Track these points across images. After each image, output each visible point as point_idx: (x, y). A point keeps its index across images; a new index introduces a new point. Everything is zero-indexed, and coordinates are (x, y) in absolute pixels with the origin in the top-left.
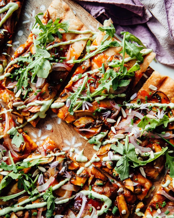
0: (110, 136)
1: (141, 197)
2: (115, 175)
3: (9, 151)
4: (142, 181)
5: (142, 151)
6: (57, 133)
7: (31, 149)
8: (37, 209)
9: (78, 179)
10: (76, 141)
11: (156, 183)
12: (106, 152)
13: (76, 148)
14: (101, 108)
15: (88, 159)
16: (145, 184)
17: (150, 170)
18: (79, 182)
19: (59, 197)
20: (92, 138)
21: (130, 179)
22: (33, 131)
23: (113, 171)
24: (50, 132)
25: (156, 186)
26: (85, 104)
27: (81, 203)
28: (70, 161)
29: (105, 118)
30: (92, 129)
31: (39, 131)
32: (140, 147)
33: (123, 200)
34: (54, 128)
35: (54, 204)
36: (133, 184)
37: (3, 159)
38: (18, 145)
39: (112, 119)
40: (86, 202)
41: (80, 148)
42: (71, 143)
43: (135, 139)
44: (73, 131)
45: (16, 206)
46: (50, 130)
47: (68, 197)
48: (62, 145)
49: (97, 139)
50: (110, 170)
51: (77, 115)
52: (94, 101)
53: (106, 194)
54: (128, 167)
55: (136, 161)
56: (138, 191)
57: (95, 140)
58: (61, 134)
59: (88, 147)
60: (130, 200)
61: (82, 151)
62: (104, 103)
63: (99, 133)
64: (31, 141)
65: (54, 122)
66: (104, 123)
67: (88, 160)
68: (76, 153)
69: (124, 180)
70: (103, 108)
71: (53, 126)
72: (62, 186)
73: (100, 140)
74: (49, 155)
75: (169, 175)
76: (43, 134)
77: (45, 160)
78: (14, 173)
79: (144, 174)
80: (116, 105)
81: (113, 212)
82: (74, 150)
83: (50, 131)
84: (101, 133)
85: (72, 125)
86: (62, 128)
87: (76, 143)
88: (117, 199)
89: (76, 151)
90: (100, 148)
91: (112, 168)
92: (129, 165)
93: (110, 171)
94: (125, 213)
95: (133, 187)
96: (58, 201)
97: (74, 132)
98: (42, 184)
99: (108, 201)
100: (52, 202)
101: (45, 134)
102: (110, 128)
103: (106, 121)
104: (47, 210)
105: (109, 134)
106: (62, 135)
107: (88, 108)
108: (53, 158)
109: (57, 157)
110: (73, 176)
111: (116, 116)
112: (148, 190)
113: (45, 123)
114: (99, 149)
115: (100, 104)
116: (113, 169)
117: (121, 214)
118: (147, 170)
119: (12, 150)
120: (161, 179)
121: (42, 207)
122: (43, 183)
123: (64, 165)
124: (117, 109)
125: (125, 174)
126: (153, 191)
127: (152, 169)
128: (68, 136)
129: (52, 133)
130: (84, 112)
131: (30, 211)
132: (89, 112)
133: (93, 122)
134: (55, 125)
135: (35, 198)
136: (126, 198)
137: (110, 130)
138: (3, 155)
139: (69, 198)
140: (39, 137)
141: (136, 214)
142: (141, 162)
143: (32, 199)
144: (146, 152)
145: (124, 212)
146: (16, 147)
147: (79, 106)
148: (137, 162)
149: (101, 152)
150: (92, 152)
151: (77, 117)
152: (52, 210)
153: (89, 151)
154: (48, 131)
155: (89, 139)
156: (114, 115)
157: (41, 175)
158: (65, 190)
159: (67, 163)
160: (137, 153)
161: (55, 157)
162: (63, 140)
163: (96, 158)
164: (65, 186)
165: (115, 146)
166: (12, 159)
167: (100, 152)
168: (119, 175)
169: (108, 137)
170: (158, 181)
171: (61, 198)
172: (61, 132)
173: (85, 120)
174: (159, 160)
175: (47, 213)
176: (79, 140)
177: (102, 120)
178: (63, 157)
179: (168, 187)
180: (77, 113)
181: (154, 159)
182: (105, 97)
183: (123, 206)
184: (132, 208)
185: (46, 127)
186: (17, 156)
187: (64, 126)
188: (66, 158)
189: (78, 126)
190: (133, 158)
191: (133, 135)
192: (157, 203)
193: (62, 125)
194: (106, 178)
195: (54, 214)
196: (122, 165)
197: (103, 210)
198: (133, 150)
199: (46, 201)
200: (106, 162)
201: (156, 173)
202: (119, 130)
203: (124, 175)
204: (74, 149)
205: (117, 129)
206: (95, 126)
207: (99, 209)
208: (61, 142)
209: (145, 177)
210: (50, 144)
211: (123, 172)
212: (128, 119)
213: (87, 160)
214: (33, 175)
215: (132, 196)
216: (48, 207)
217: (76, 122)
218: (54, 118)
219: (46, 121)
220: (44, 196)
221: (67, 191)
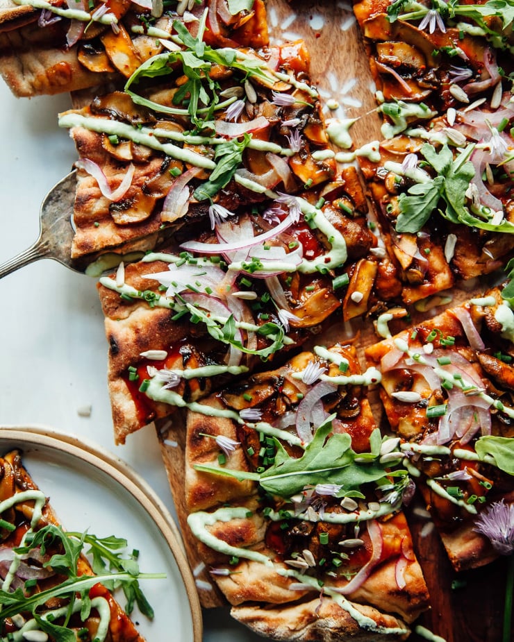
0: (435, 125)
1: (412, 295)
2: (390, 209)
3: (207, 9)
4: (436, 263)
5: (481, 199)
6: (324, 46)
7: (252, 39)
8: (185, 165)
9: (309, 165)
10: (354, 91)
11: (459, 295)
12: (403, 153)
13: (343, 105)
14: (458, 49)
15: (353, 145)
16: (438, 272)
17: (467, 253)
18: (307, 174)
19: (250, 170)
20: (397, 102)
21: (415, 239)
22: (277, 6)
23: (392, 201)
24: (312, 33)
25: (455, 300)
26: (431, 17)
27: (282, 218)
28: (315, 118)
29: (448, 81)
30: (408, 84)
31: (289, 16)
32: (484, 187)
33: (370, 275)
34: (326, 32)
35: (231, 177)
36: (415, 253)
37: (182, 16)
38: (235, 9)
39: (464, 91)
40: (295, 222)
41: (351, 112)
42: (340, 87)
43: (485, 164)
44: (362, 66)
45: (146, 130)
46: (316, 31)
47: (267, 185)
48: (318, 80)
49: (404, 112)
50: (387, 191)
51: (399, 30)
52: (455, 27)
53: (346, 233)
54: (429, 211)
55: (456, 206)
56: (414, 275)
57: (399, 111)
58: (332, 54)
59: (368, 120)
60: (384, 284)
61: (353, 120)
62: (472, 44)
63: (417, 102)
64: (263, 23)
65: (334, 19)
66: (441, 88)
67: (351, 149)
68: (336, 117)
69: (400, 233)
70: (463, 53)
71: (327, 25)
72: (272, 152)
73: (408, 118)
74: (282, 75)
75: (501, 291)
76: (293, 28)
77: (268, 79)
78: (195, 55)
79: (449, 254)
80: (495, 66)
81: (335, 282)
82: (336, 105)
83: (314, 32)
84: (422, 104)
85: (370, 48)
86: (344, 42)
87: (350, 94)
88: (360, 264)
89: (340, 112)
90: (396, 136)
91: (395, 192)
92: (434, 207)
93: (385, 196)
94: (358, 301)
95: (411, 259)
96: (242, 176)
97: (362, 70)
98: (232, 121)
99: (341, 251)
100: (230, 169)
101: (297, 29)
102: (444, 110)
103: (448, 87)
104: (207, 180)
105: (435, 119)
106: (333, 59)
107: (432, 30)
108: (288, 87)
109: (297, 90)
110: (302, 152)
111: (478, 92)
112: (435, 290)
113: (315, 9)
114: (392, 136)
115: (461, 41)
116: (396, 195)
117: (347, 298)
118: (462, 248)
119: (213, 11)
120: (474, 293)
121: (200, 167)
122: (236, 120)
123: (299, 116)
124: (490, 77)
125: (414, 220)
126: (440, 306)
127: (474, 254)
128: (344, 69)
129: (315, 39)
130: (419, 32)
131: (170, 160)
132: (428, 41)
133: (422, 69)
134: (333, 27)
135: (198, 139)
136: (378, 275)
137: (442, 113)
138: (190, 8)
139: (267, 187)
140: (280, 29)
141: (375, 325)
142: (465, 214)
143: (190, 138)
144: (488, 207)
145: (357, 298)
146: (227, 9)
147: (414, 16)
148: (457, 210)
149: (393, 146)
150: (370, 137)
151: (395, 35)
152: (217, 188)
153: (367, 130)
154: (309, 28)
155: (388, 100)
156: (474, 85)
157: (242, 103)
158: (270, 166)
159: (309, 117)
160: (468, 194)
161: (293, 88)
162: (327, 69)
163: (374, 149)
164: (277, 157)
165: (432, 149)
166: (202, 28)
167: (390, 143)
168: (400, 216)
169: (430, 125)
170: (467, 292)
171: (252, 175)
172: (334, 50)
173: (408, 53)
174: (502, 243)
175: (202, 187)
176: (362, 93)
177: (441, 80)
178: (309, 100)
179: (484, 307)
180: (404, 26)
181: (497, 228)
182: (483, 33)
183: (364, 284)
184: (376, 307)
185: (311, 18)
186: (216, 29)
187: (349, 43)
188: (313, 106)
189: (384, 55)
190: (456, 195)
191: (487, 149)
192: (435, 330)
193: (347, 38)
194: (364, 207)
195: (215, 200)
196: (422, 197)
197: (319, 263)
198: (467, 178)
199: (217, 160)
200: (389, 172)
201: (477, 269)
202: (463, 124)
203: (410, 221)
204: (337, 103)
205: (459, 119)
206: (420, 81)
207: (310, 259)
208: (319, 72)
209: (448, 261)
210: (299, 56)
211: (413, 214)
212: (498, 113)
213: (350, 146)
214: (224, 90)
215: (393, 281)
216: (213, 177)
217: (385, 46)
218: (340, 10)
219: (320, 5)
220: (219, 147)
221: (272, 171)
